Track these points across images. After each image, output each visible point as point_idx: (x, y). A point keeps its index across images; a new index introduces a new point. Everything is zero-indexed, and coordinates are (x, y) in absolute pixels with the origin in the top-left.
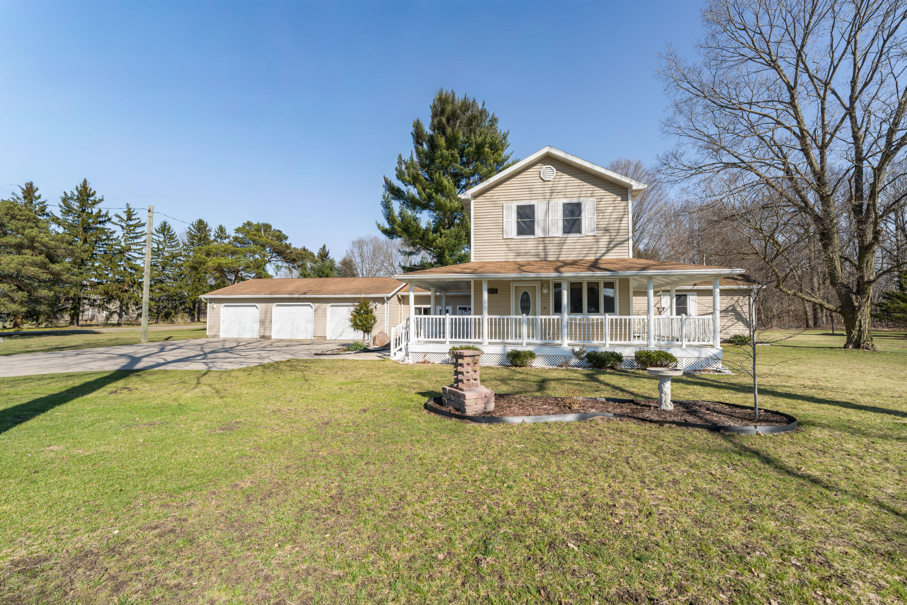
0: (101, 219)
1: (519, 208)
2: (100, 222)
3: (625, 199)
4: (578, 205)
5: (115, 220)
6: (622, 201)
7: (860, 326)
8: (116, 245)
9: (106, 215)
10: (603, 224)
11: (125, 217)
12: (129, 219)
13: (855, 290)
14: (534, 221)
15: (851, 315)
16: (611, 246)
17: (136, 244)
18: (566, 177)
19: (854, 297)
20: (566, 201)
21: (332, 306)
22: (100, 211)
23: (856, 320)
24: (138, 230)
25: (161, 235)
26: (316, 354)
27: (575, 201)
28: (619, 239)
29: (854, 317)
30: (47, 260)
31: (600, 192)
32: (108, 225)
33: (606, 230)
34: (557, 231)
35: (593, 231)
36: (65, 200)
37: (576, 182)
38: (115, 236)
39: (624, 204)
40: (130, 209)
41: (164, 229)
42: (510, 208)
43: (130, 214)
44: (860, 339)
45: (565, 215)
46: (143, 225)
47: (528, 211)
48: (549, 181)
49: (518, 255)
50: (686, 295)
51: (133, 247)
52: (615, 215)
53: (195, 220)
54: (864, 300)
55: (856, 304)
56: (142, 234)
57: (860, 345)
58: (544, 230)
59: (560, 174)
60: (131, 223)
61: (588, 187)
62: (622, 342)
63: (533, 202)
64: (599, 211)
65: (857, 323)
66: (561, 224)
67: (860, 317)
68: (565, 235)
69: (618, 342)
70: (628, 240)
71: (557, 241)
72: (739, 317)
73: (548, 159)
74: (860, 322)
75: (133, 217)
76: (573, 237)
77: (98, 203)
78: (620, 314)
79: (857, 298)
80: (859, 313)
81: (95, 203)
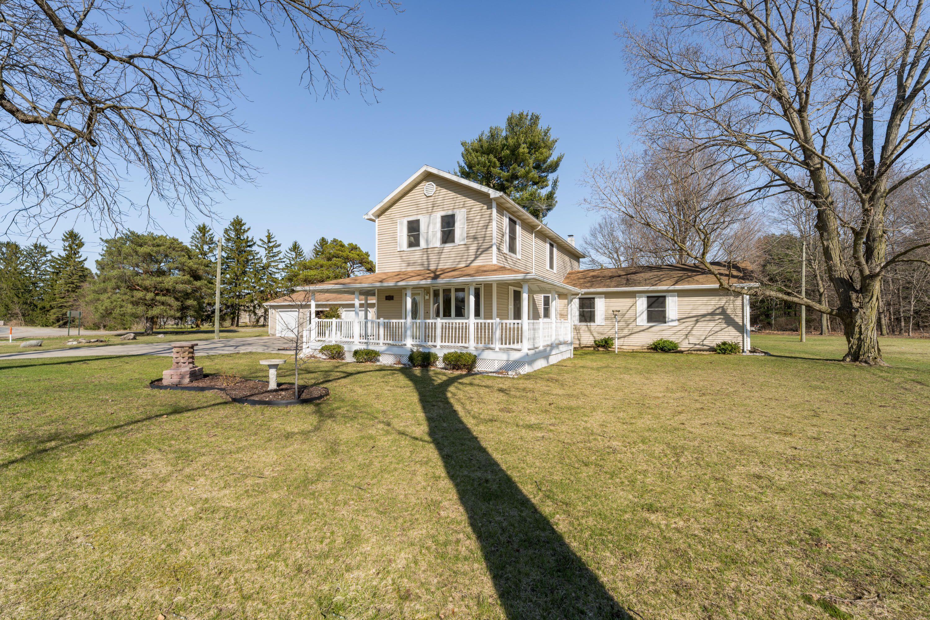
0: (249, 244)
1: (410, 223)
2: (250, 246)
3: (490, 207)
4: (453, 216)
5: (260, 243)
6: (488, 209)
7: (861, 333)
8: (259, 263)
9: (252, 240)
10: (472, 232)
11: (266, 240)
12: (269, 242)
13: (858, 287)
14: (419, 234)
15: (849, 320)
16: (479, 253)
17: (274, 261)
18: (444, 191)
19: (854, 296)
20: (444, 213)
21: (346, 311)
22: (248, 237)
23: (854, 326)
24: (275, 250)
25: (293, 253)
26: (279, 349)
27: (450, 213)
28: (485, 246)
29: (852, 321)
30: (192, 279)
31: (470, 202)
32: (255, 248)
33: (475, 238)
34: (436, 242)
35: (464, 239)
36: (226, 231)
37: (452, 194)
38: (259, 256)
39: (489, 212)
40: (269, 234)
41: (295, 248)
42: (401, 223)
43: (269, 237)
44: (860, 350)
45: (443, 227)
46: (279, 246)
47: (415, 225)
48: (431, 196)
49: (409, 264)
50: (594, 298)
51: (273, 264)
52: (482, 224)
53: (319, 238)
54: (867, 300)
55: (856, 305)
56: (279, 252)
57: (859, 357)
58: (427, 241)
59: (440, 188)
60: (271, 245)
61: (461, 199)
62: (450, 344)
63: (418, 217)
64: (469, 220)
65: (857, 329)
66: (439, 235)
67: (859, 321)
68: (442, 246)
69: (447, 344)
70: (491, 247)
71: (436, 250)
72: (729, 321)
73: (428, 177)
74: (860, 327)
75: (272, 240)
76: (449, 245)
77: (247, 231)
78: (485, 318)
79: (857, 297)
80: (858, 317)
81: (245, 231)
